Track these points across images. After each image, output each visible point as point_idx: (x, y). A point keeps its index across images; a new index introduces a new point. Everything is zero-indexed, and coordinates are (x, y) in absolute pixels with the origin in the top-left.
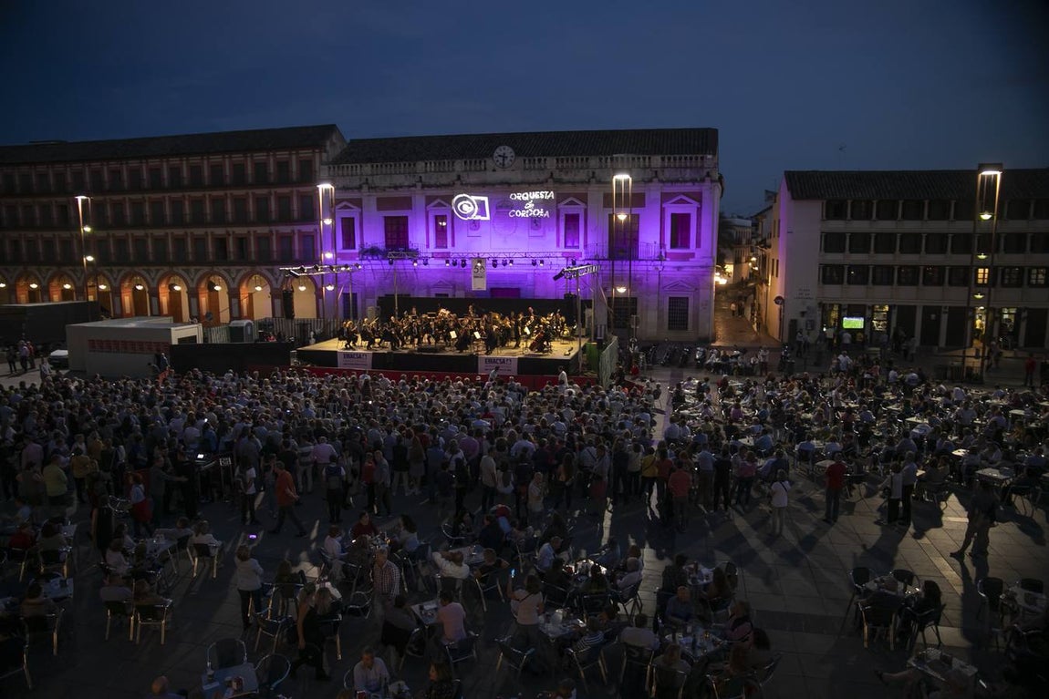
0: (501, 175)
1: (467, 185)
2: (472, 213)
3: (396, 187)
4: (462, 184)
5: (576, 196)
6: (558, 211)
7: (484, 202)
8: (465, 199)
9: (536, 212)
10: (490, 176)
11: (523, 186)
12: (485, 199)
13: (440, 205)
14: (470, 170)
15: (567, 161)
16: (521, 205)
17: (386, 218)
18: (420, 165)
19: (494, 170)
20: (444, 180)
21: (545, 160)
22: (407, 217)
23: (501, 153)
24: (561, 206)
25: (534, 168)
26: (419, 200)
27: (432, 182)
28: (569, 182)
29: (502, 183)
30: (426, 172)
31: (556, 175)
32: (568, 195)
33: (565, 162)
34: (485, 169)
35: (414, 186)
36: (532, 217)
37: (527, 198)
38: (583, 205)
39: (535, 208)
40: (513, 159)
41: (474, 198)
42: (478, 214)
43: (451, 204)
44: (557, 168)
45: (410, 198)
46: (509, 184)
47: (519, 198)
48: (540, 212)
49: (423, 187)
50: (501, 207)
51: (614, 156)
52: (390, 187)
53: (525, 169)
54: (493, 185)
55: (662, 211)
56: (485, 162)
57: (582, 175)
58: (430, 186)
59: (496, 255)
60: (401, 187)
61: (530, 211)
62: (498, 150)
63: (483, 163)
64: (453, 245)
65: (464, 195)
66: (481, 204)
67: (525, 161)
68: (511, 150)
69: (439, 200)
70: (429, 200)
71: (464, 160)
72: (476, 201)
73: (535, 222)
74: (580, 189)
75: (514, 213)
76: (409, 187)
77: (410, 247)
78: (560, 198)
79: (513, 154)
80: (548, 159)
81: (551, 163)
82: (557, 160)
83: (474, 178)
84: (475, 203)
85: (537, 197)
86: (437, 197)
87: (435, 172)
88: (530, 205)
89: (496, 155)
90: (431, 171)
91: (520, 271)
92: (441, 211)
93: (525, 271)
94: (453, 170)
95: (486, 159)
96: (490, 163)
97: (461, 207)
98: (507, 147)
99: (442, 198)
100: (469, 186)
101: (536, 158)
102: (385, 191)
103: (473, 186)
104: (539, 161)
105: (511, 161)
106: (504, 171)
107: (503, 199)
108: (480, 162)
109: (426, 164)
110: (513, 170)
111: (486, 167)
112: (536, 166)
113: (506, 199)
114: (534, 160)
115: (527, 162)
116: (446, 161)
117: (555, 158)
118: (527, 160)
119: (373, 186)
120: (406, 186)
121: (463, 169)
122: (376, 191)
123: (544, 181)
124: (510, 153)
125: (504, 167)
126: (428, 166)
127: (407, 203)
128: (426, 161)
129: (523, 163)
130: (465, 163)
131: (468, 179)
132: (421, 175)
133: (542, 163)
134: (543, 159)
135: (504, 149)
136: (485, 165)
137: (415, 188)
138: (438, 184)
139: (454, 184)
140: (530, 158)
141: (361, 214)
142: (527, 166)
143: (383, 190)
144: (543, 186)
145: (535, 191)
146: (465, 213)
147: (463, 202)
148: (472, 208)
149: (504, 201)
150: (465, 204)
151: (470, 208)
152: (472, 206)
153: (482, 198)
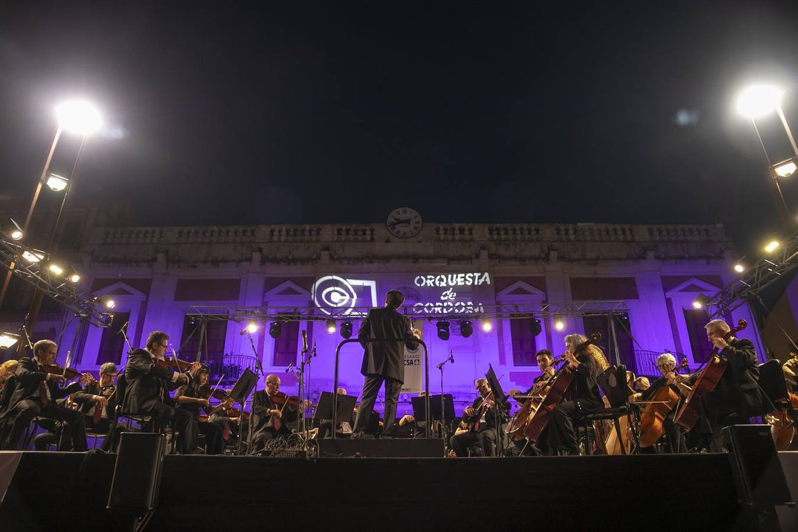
0: (397, 247)
1: (340, 259)
3: (215, 263)
4: (331, 258)
5: (527, 280)
6: (498, 303)
7: (369, 288)
8: (336, 283)
9: (460, 307)
10: (379, 248)
11: (439, 264)
12: (372, 284)
13: (290, 291)
14: (347, 241)
15: (506, 233)
16: (435, 294)
17: (188, 317)
18: (263, 231)
19: (388, 241)
20: (301, 252)
21: (470, 230)
23: (402, 217)
24: (503, 295)
25: (454, 240)
26: (253, 284)
29: (400, 257)
30: (271, 241)
31: (492, 248)
32: (513, 280)
33: (502, 232)
34: (372, 240)
35: (250, 260)
37: (443, 284)
38: (539, 294)
39: (458, 298)
40: (419, 226)
41: (351, 283)
43: (310, 291)
44: (492, 240)
45: (238, 282)
46: (416, 258)
47: (430, 283)
48: (467, 306)
49: (264, 260)
51: (578, 224)
52: (205, 262)
53: (438, 240)
54: (386, 259)
55: (669, 302)
56: (372, 230)
57: (532, 250)
58: (275, 261)
60: (225, 261)
61: (449, 304)
62: (394, 213)
63: (368, 232)
65: (335, 277)
66: (364, 293)
67: (438, 230)
68: (415, 213)
69: (288, 284)
70: (271, 283)
71: (337, 226)
72: (354, 287)
74: (532, 270)
75: (419, 308)
76: (239, 261)
77: (226, 362)
78: (499, 283)
79: (419, 219)
80: (476, 227)
81: (480, 232)
82: (491, 231)
83: (352, 251)
84: (353, 291)
85: (460, 282)
86: (285, 280)
87: (286, 241)
88: (450, 295)
89: (390, 219)
90: (279, 241)
94: (317, 241)
95: (373, 226)
96: (381, 231)
97: (328, 296)
98: (409, 210)
99: (295, 280)
100: (346, 262)
101: (457, 226)
102: (195, 267)
103: (351, 262)
104: (462, 231)
105: (415, 228)
106: (405, 242)
107: (403, 286)
108: (364, 231)
109: (272, 231)
110: (420, 242)
111: (374, 236)
112: (457, 238)
113: (407, 285)
114: (453, 229)
115: (442, 232)
116: (307, 227)
117: (488, 226)
118: (441, 228)
119: (177, 258)
120: (234, 261)
121: (335, 238)
122: (179, 267)
123: (474, 256)
124: (415, 218)
125: (404, 238)
126: (276, 233)
127: (230, 290)
128: (273, 226)
129: (435, 232)
130: (339, 232)
131: (343, 250)
132: (261, 246)
133: (467, 232)
134: (466, 228)
135: (405, 212)
136: (372, 234)
137: (248, 263)
138: (290, 257)
139: (319, 258)
140: (447, 225)
141: (144, 305)
142: (442, 237)
143: (192, 266)
144: (471, 264)
145: (458, 272)
146: (335, 306)
147: (331, 289)
148: (347, 297)
149: (405, 288)
150: (335, 291)
151: (343, 297)
152: (347, 294)
153: (366, 283)
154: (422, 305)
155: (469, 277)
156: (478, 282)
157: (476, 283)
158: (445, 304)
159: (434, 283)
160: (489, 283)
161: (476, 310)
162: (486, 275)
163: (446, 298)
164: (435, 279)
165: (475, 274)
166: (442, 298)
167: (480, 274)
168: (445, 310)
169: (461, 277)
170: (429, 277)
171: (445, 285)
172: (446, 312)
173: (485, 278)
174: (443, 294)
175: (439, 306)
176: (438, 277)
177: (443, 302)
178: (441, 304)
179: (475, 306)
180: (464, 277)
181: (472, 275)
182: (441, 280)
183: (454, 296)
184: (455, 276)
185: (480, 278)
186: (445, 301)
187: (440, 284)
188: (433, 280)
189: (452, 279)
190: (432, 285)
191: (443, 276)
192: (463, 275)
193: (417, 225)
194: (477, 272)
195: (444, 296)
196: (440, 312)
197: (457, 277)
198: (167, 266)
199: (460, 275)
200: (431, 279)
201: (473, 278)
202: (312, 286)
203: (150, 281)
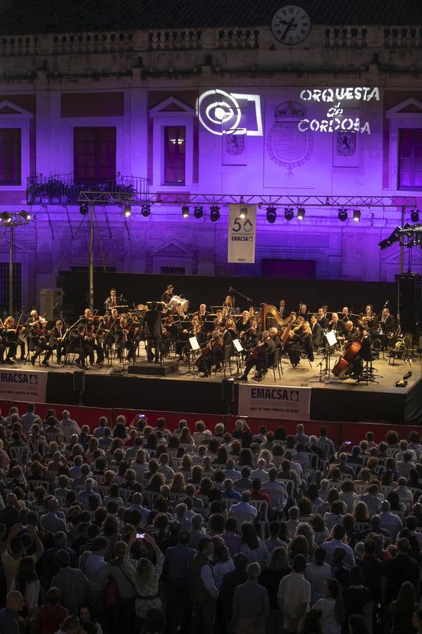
0: (283, 56)
1: (223, 72)
2: (232, 122)
3: (96, 76)
4: (214, 71)
5: (419, 96)
6: (386, 123)
7: (253, 103)
8: (219, 98)
9: (347, 124)
10: (264, 57)
11: (325, 76)
12: (256, 99)
13: (173, 108)
14: (230, 47)
15: (404, 35)
16: (321, 110)
17: (77, 130)
18: (141, 38)
19: (273, 48)
20: (182, 62)
21: (364, 32)
22: (114, 129)
23: (288, 18)
24: (391, 114)
25: (345, 45)
26: (137, 98)
27: (160, 67)
28: (406, 71)
29: (283, 70)
30: (150, 49)
31: (385, 57)
32: (405, 96)
33: (400, 36)
34: (256, 46)
35: (129, 73)
36: (339, 132)
37: (330, 99)
39: (346, 115)
40: (307, 28)
41: (234, 97)
42: (241, 126)
43: (193, 107)
44: (386, 46)
45: (122, 95)
46: (299, 73)
47: (316, 97)
48: (355, 124)
49: (145, 75)
50: (283, 113)
52: (86, 76)
53: (328, 46)
54: (269, 72)
56: (257, 33)
58: (157, 74)
59: (274, 199)
60: (105, 75)
61: (335, 121)
62: (279, 13)
63: (252, 37)
64: (196, 179)
65: (219, 91)
66: (248, 108)
67: (327, 32)
68: (303, 12)
69: (171, 100)
70: (155, 99)
71: (219, 29)
72: (239, 101)
73: (345, 140)
75: (307, 125)
76: (120, 75)
77: (119, 184)
78: (389, 99)
79: (307, 20)
80: (370, 29)
81: (375, 36)
82: (386, 32)
83: (235, 60)
84: (237, 106)
85: (349, 96)
86: (167, 95)
87: (167, 49)
88: (337, 111)
89: (275, 20)
90: (159, 48)
91: (314, 229)
92: (174, 120)
93: (326, 230)
94: (199, 48)
95: (257, 28)
96: (265, 35)
97: (212, 112)
98: (296, 9)
99: (179, 95)
100: (227, 76)
101: (349, 28)
102: (77, 81)
103: (233, 75)
104: (354, 33)
105: (303, 32)
106: (291, 49)
107: (289, 100)
108: (248, 34)
109: (151, 36)
110: (307, 49)
111: (259, 42)
112: (349, 42)
113: (293, 100)
114: (345, 32)
115: (332, 35)
116: (187, 31)
117: (383, 28)
118: (332, 30)
119: (56, 73)
120: (114, 75)
121: (217, 46)
122: (61, 82)
123: (363, 68)
124: (302, 18)
125: (290, 45)
126: (155, 39)
127: (115, 105)
128: (151, 31)
129: (325, 36)
130: (221, 35)
131: (226, 61)
132: (140, 55)
133: (360, 36)
134: (360, 30)
135: (292, 11)
136: (256, 39)
137: (129, 78)
138: (171, 70)
139: (200, 71)
140: (337, 27)
141: (33, 123)
142: (332, 42)
143: (73, 81)
144: (360, 77)
145: (346, 86)
146: (220, 123)
147: (216, 104)
148: (231, 114)
149: (290, 102)
150: (219, 106)
151: (228, 114)
152: (231, 110)
153: (250, 98)
154: (308, 121)
155: (358, 91)
156: (367, 98)
157: (365, 99)
158: (331, 122)
159: (320, 97)
160: (378, 99)
161: (363, 129)
162: (376, 89)
163: (332, 115)
164: (322, 93)
165: (364, 88)
166: (329, 115)
167: (369, 89)
168: (330, 128)
169: (350, 92)
170: (315, 91)
171: (332, 100)
172: (332, 131)
173: (375, 94)
174: (330, 111)
175: (325, 124)
176: (325, 91)
177: (329, 119)
178: (327, 122)
179: (362, 125)
180: (353, 92)
181: (361, 89)
182: (328, 94)
183: (341, 113)
184: (343, 90)
185: (369, 93)
186: (331, 118)
187: (326, 99)
188: (320, 94)
189: (339, 94)
190: (319, 100)
191: (330, 90)
192: (352, 89)
193: (305, 28)
194: (366, 87)
195: (331, 113)
196: (325, 130)
197: (345, 92)
198: (49, 82)
199: (348, 89)
200: (317, 93)
201: (362, 93)
202: (195, 102)
203: (34, 97)
